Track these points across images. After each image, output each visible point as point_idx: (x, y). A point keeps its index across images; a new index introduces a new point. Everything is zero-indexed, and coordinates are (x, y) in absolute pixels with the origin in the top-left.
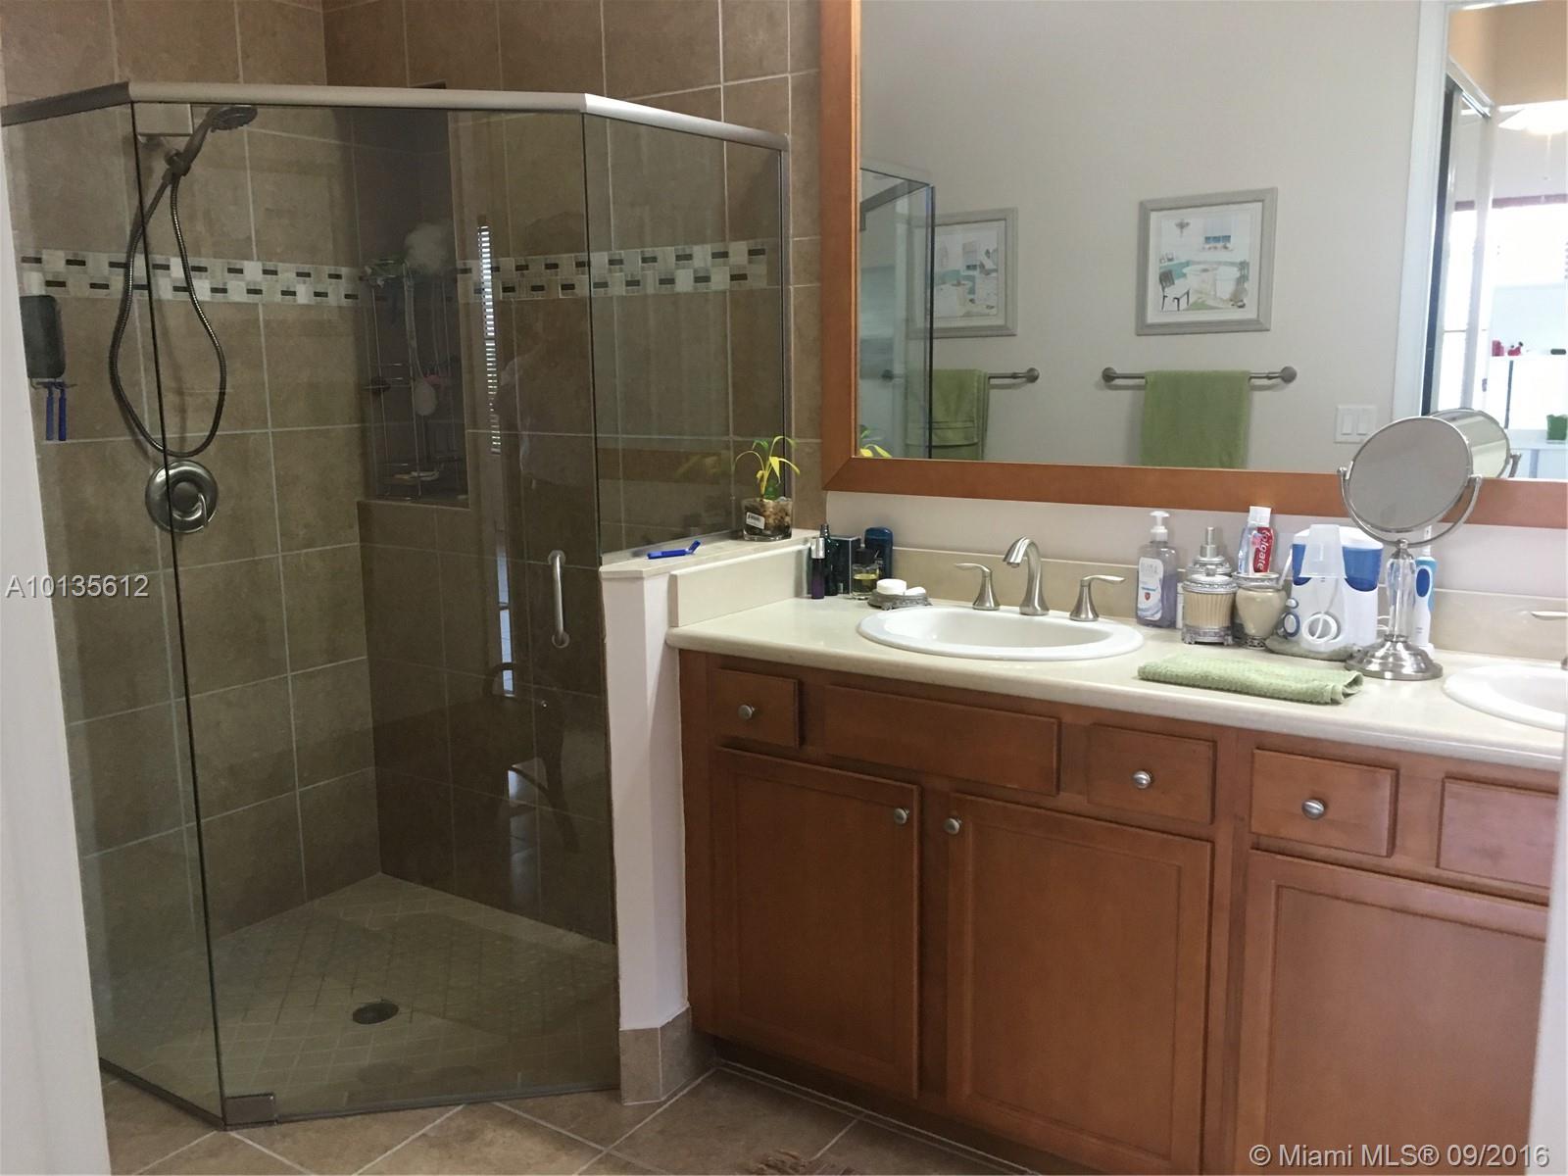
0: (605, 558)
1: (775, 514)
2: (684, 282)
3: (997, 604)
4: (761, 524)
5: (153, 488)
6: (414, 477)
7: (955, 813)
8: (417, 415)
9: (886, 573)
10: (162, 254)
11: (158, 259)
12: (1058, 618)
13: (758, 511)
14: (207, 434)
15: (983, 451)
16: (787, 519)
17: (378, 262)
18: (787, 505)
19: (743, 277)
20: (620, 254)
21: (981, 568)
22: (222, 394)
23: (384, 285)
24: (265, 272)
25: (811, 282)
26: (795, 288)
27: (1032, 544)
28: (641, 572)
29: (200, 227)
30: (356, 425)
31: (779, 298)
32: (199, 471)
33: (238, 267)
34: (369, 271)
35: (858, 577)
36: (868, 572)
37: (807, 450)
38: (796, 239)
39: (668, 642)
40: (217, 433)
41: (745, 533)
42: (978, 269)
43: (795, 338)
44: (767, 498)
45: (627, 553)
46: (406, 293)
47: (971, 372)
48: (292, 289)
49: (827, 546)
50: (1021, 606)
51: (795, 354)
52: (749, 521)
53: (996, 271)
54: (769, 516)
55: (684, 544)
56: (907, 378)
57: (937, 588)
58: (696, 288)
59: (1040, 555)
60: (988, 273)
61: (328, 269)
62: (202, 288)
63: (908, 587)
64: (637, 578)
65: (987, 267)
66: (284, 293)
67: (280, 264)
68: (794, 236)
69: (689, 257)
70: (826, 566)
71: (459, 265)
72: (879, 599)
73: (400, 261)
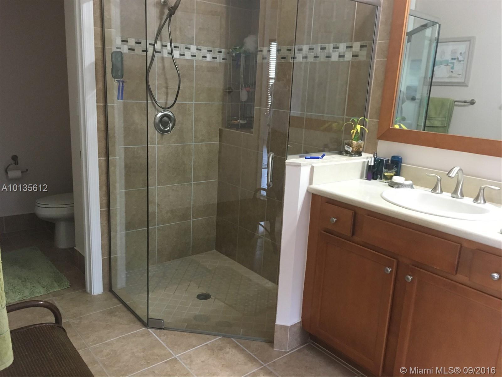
0: (289, 157)
1: (356, 147)
2: (335, 57)
3: (442, 191)
4: (350, 150)
5: (156, 118)
6: (238, 122)
7: (410, 273)
8: (241, 101)
9: (398, 174)
10: (165, 42)
11: (164, 43)
12: (468, 200)
13: (350, 145)
14: (173, 102)
15: (448, 129)
16: (361, 149)
17: (234, 47)
18: (361, 144)
19: (357, 56)
20: (313, 46)
21: (437, 177)
22: (179, 89)
23: (235, 56)
24: (197, 49)
25: (383, 59)
26: (376, 61)
27: (460, 169)
28: (300, 164)
29: (178, 33)
30: (221, 103)
31: (369, 65)
32: (171, 114)
33: (189, 47)
34: (231, 50)
35: (386, 174)
36: (390, 172)
37: (374, 123)
38: (379, 41)
39: (308, 190)
40: (176, 102)
41: (344, 153)
42: (456, 60)
43: (374, 80)
44: (354, 141)
45: (298, 156)
46: (242, 58)
47: (448, 100)
48: (205, 56)
49: (375, 161)
50: (452, 194)
51: (373, 86)
52: (346, 148)
53: (463, 61)
54: (354, 147)
55: (320, 155)
56: (421, 100)
57: (418, 181)
58: (339, 60)
59: (463, 174)
60: (460, 61)
61: (218, 49)
62: (176, 54)
63: (406, 180)
64: (299, 166)
65: (460, 59)
66: (203, 57)
67: (203, 47)
68: (379, 40)
69: (338, 48)
70: (374, 168)
71: (259, 49)
72: (393, 184)
73: (241, 48)
